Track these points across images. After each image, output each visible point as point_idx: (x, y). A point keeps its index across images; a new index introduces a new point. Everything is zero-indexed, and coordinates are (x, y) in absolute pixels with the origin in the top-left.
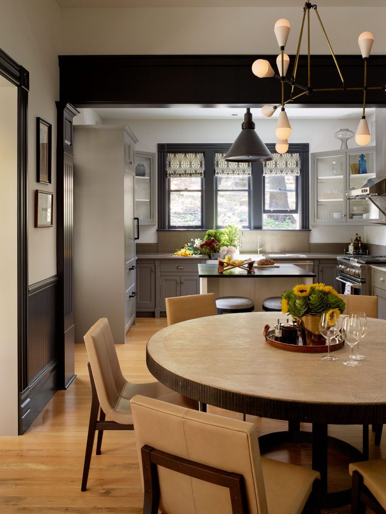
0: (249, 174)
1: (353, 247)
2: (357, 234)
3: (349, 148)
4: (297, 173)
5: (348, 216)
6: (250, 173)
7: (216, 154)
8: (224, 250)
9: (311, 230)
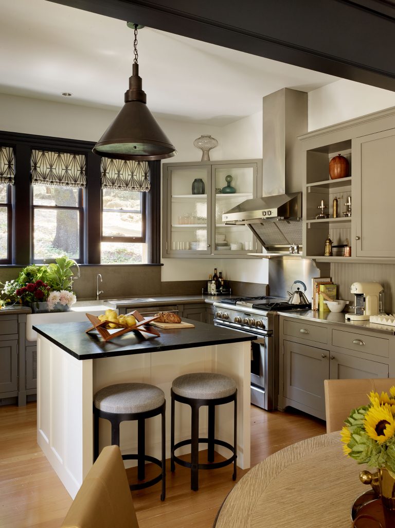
0: (82, 185)
1: (215, 286)
2: (216, 269)
3: (211, 160)
4: (147, 188)
5: (213, 246)
6: (85, 183)
7: (34, 151)
8: (55, 298)
9: (163, 265)
